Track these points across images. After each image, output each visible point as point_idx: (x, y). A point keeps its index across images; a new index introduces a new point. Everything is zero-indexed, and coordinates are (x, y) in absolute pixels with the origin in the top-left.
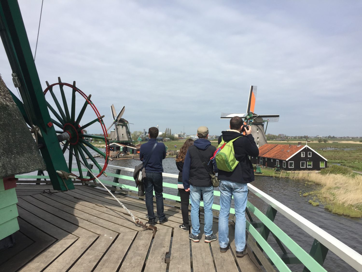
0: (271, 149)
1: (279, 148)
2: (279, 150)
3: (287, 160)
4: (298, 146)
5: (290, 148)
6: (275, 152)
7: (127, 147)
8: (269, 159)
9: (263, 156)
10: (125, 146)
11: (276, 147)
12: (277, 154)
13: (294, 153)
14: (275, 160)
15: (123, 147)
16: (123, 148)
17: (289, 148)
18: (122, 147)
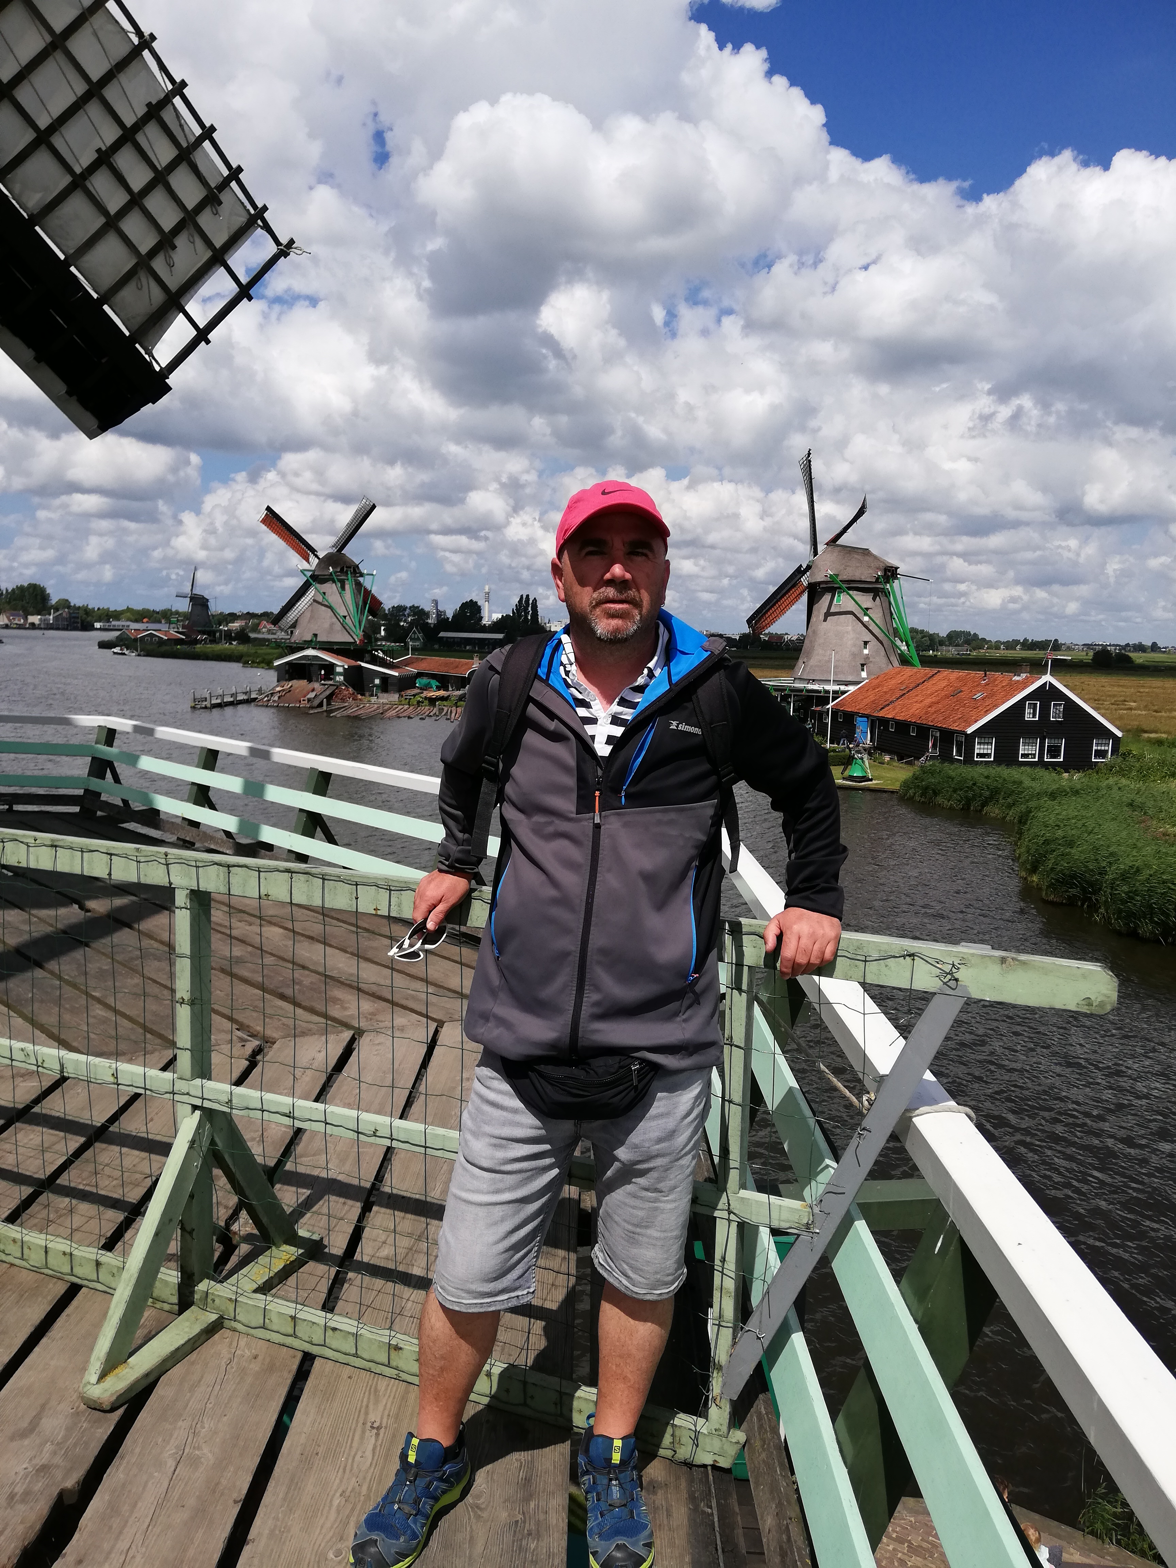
0: (912, 686)
1: (945, 683)
2: (943, 693)
3: (970, 731)
4: (1016, 678)
5: (987, 684)
6: (928, 701)
7: (360, 666)
8: (903, 726)
9: (881, 714)
10: (353, 663)
11: (931, 682)
12: (932, 710)
13: (996, 706)
14: (924, 731)
15: (346, 667)
16: (345, 669)
17: (980, 684)
18: (343, 666)
